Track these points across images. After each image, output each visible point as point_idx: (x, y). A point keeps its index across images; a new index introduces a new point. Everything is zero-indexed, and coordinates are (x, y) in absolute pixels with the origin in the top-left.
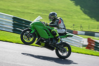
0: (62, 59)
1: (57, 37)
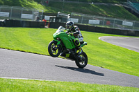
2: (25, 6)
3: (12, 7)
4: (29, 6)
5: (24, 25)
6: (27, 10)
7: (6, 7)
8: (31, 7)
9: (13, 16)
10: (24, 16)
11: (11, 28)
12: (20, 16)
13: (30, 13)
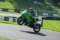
0: (36, 33)
1: (35, 21)
2: (55, 11)
3: (50, 11)
4: (57, 11)
5: (55, 19)
6: (56, 12)
7: (47, 11)
8: (58, 11)
9: (50, 15)
10: (54, 15)
11: (49, 20)
12: (53, 15)
13: (57, 14)
